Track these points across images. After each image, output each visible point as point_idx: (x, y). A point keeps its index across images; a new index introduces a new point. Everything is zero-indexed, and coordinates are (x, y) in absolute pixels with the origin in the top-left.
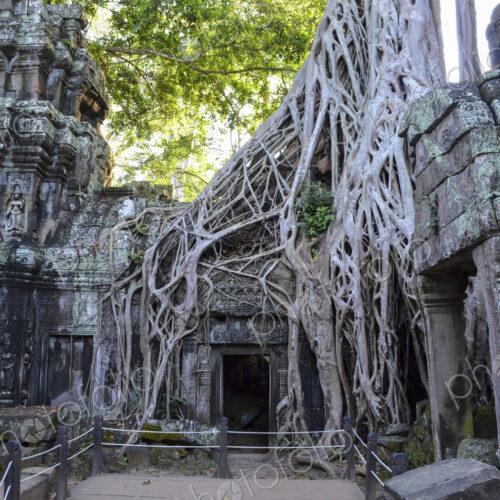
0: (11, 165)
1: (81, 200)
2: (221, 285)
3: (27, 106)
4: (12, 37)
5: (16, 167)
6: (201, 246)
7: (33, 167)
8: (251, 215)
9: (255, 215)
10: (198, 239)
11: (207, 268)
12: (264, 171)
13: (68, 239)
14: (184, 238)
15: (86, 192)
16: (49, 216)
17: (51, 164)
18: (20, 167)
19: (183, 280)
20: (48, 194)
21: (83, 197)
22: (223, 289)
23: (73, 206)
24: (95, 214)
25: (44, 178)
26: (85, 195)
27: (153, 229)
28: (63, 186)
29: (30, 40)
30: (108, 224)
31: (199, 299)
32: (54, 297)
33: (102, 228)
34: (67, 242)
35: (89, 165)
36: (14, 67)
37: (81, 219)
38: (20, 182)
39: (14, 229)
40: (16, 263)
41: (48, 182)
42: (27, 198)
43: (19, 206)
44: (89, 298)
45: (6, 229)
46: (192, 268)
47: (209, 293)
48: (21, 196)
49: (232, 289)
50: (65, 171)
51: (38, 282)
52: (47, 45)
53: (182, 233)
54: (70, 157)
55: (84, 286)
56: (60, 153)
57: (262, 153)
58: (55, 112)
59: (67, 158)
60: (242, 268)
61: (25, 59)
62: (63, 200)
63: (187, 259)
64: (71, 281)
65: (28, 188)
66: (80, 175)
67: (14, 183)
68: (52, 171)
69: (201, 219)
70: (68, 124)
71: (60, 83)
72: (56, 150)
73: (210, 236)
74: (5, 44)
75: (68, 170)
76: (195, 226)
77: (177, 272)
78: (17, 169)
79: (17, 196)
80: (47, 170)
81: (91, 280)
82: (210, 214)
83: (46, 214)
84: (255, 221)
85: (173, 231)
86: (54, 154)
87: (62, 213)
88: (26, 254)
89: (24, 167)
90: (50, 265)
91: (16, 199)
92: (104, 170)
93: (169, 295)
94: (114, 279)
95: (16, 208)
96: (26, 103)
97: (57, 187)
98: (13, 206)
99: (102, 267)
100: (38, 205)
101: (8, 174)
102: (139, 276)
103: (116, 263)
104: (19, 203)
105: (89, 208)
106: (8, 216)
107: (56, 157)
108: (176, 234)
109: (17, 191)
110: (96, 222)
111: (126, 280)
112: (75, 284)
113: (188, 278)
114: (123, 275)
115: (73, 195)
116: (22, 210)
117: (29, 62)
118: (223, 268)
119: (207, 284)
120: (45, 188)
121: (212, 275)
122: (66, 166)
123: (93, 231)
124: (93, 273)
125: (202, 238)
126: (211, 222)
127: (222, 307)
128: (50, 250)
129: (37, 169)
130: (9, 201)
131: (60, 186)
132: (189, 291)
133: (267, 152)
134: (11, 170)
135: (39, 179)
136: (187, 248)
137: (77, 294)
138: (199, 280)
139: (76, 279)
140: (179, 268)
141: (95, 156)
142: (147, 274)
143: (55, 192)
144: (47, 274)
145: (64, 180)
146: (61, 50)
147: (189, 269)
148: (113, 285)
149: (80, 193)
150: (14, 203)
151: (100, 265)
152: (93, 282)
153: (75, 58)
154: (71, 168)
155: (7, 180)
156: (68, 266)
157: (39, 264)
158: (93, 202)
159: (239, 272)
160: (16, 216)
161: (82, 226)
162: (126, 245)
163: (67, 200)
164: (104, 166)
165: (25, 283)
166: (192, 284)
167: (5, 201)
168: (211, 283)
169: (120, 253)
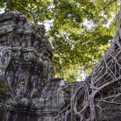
0: (21, 69)
1: (45, 82)
2: (105, 108)
3: (26, 49)
4: (22, 30)
5: (22, 70)
6: (94, 93)
7: (28, 69)
8: (112, 79)
9: (114, 79)
10: (92, 90)
11: (98, 102)
12: (113, 64)
13: (41, 95)
14: (87, 90)
15: (47, 79)
16: (34, 87)
17: (35, 69)
18: (24, 70)
19: (88, 107)
20: (34, 80)
21: (46, 81)
22: (106, 110)
23: (42, 84)
24: (50, 86)
25: (32, 74)
26: (47, 80)
27: (72, 90)
28: (39, 77)
29: (28, 31)
30: (55, 89)
31: (96, 116)
32: (36, 118)
33: (53, 90)
34: (41, 96)
35: (48, 70)
36: (23, 40)
37: (46, 88)
38: (24, 75)
39: (21, 92)
40: (21, 104)
41: (34, 75)
42: (26, 80)
43: (23, 83)
44: (50, 118)
45: (18, 92)
46: (92, 102)
47: (100, 112)
48: (24, 80)
49: (110, 110)
50: (40, 72)
51: (30, 112)
52: (33, 32)
53: (86, 88)
54: (41, 67)
55: (47, 113)
56: (38, 65)
57: (111, 58)
58: (36, 51)
59: (40, 67)
60: (113, 100)
61: (26, 37)
62: (39, 82)
63: (89, 98)
64: (42, 111)
65: (26, 77)
66: (45, 73)
67: (21, 75)
68: (35, 72)
69: (92, 82)
70: (40, 56)
71: (38, 45)
72: (36, 64)
73: (97, 88)
74: (20, 33)
75: (40, 71)
76: (90, 85)
77: (85, 104)
78: (23, 70)
79: (22, 80)
80: (33, 71)
81: (50, 110)
82: (96, 80)
83: (33, 87)
84: (114, 81)
85: (82, 88)
86: (36, 66)
87: (39, 87)
88: (25, 100)
89: (25, 70)
90: (34, 105)
91: (22, 81)
92: (53, 73)
93: (83, 114)
94: (59, 109)
95: (22, 84)
96: (26, 48)
97: (37, 77)
98: (21, 83)
99: (54, 105)
100: (30, 83)
101: (19, 72)
102: (70, 107)
103: (60, 103)
104: (23, 82)
105: (48, 84)
106: (19, 87)
107: (36, 67)
108: (83, 89)
109: (23, 78)
110: (51, 88)
111: (64, 109)
112: (44, 112)
113: (90, 106)
114: (63, 108)
115: (42, 80)
116: (24, 85)
117: (28, 38)
118: (105, 101)
119: (99, 108)
120: (33, 78)
121: (101, 104)
122: (40, 70)
123: (50, 92)
124: (51, 108)
125: (94, 90)
126: (96, 83)
127: (107, 118)
128: (34, 99)
129: (30, 70)
130: (20, 82)
131: (38, 77)
132: (92, 112)
133: (113, 57)
134: (20, 71)
135: (30, 74)
136: (88, 94)
137: (45, 117)
138: (95, 107)
139: (44, 110)
140: (86, 102)
141: (49, 68)
142: (73, 106)
143: (36, 79)
144: (33, 109)
145: (39, 75)
146: (38, 35)
147: (90, 102)
148: (59, 112)
149: (45, 79)
150: (21, 82)
151: (54, 104)
152: (51, 111)
153: (42, 38)
154: (42, 71)
155: (19, 75)
156: (41, 105)
157: (30, 104)
158: (49, 83)
159: (112, 102)
160: (22, 87)
161: (46, 90)
162: (63, 96)
163: (41, 82)
164: (53, 72)
165: (24, 113)
166: (92, 109)
167: (18, 82)
168: (100, 108)
169: (61, 99)
